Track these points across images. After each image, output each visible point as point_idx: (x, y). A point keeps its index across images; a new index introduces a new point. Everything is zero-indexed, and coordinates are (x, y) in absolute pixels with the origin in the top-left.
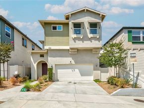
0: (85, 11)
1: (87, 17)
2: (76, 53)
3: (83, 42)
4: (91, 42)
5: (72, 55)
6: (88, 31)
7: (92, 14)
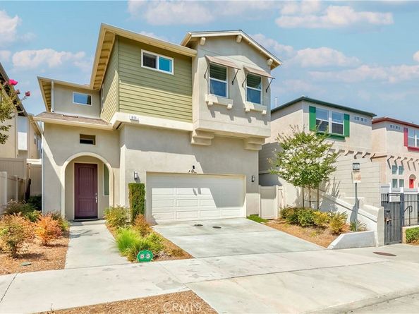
0: (239, 40)
1: (240, 57)
2: (209, 143)
3: (232, 119)
4: (250, 121)
5: (196, 149)
6: (243, 93)
7: (252, 52)
